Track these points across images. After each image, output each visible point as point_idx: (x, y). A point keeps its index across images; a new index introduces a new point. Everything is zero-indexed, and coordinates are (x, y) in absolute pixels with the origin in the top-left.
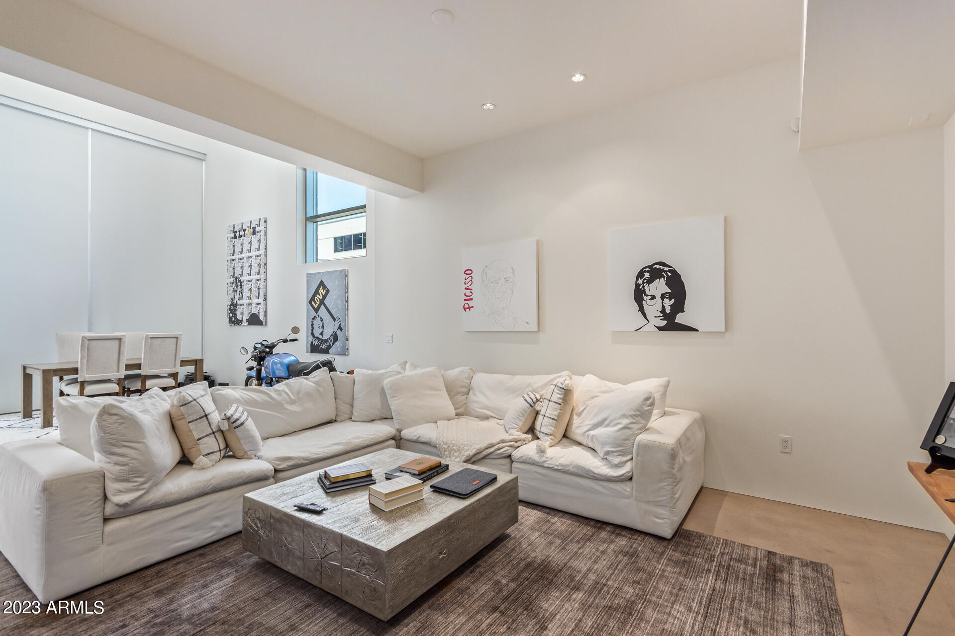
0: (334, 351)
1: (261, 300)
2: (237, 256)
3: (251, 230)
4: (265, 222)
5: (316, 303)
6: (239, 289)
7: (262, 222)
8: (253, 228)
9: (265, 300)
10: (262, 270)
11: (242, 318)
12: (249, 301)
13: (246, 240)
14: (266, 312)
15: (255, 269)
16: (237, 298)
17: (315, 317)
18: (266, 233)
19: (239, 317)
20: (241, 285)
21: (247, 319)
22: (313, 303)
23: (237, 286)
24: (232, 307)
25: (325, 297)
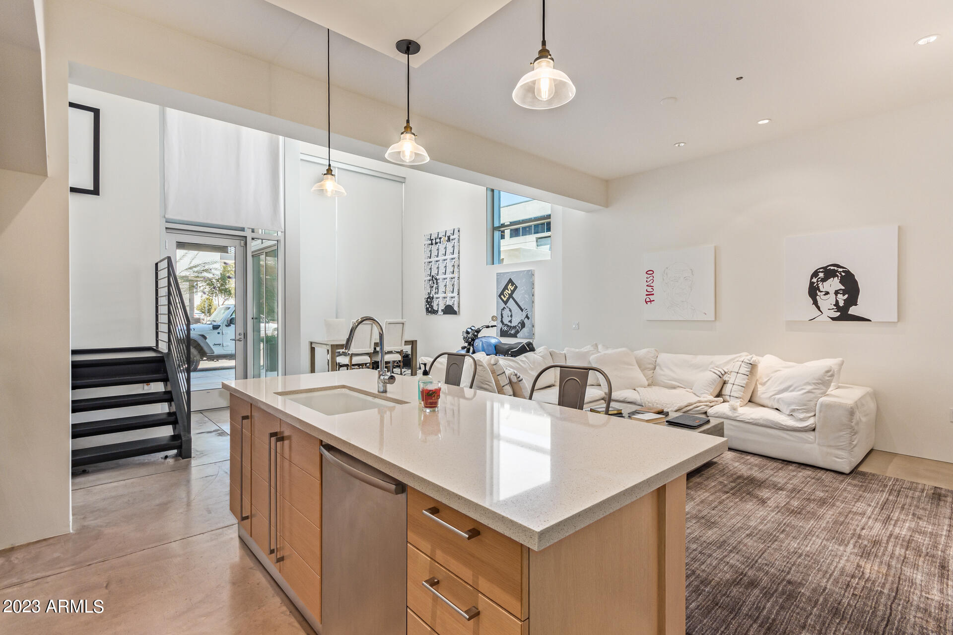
0: (522, 335)
1: (455, 294)
2: (434, 259)
3: (447, 238)
4: (459, 231)
5: (505, 297)
6: (435, 286)
7: (456, 231)
8: (448, 236)
9: (459, 294)
10: (456, 270)
11: (438, 309)
12: (444, 295)
13: (441, 247)
14: (459, 304)
15: (450, 269)
16: (433, 292)
17: (504, 308)
18: (459, 240)
19: (435, 308)
20: (437, 282)
21: (442, 310)
22: (502, 296)
23: (434, 283)
24: (429, 300)
25: (513, 292)
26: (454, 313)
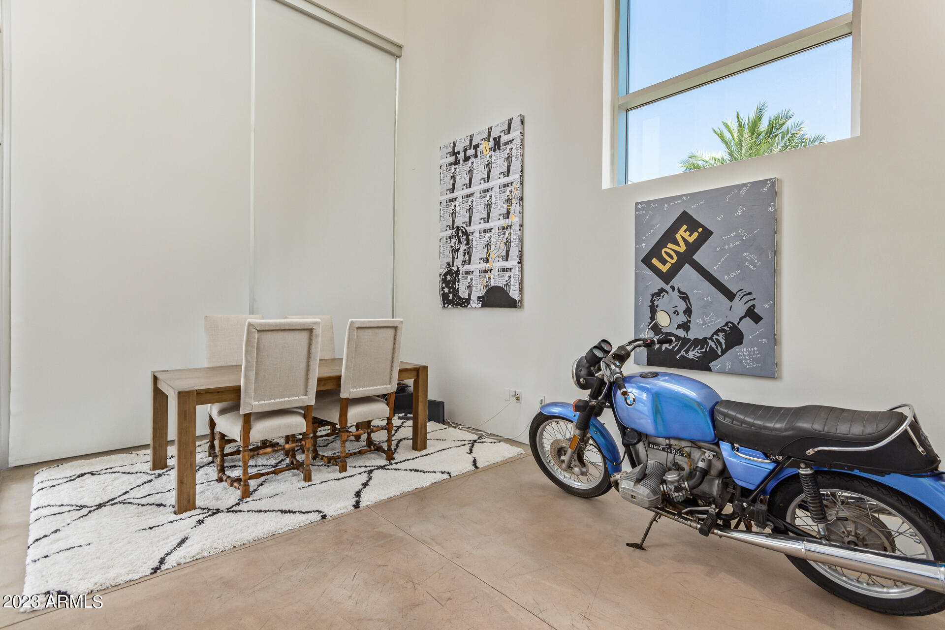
0: (728, 366)
1: (513, 262)
2: (459, 193)
3: (491, 143)
4: (522, 122)
5: (664, 262)
6: (463, 247)
7: (516, 124)
8: (495, 139)
9: (521, 262)
10: (515, 208)
11: (470, 295)
12: (483, 266)
13: (479, 165)
14: (521, 284)
15: (499, 207)
16: (458, 262)
17: (662, 290)
18: (522, 142)
19: (463, 293)
20: (467, 240)
21: (479, 297)
22: (655, 261)
23: (460, 242)
24: (449, 277)
25: (693, 248)
26: (512, 304)
